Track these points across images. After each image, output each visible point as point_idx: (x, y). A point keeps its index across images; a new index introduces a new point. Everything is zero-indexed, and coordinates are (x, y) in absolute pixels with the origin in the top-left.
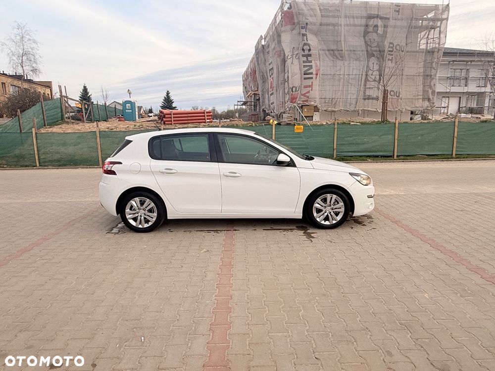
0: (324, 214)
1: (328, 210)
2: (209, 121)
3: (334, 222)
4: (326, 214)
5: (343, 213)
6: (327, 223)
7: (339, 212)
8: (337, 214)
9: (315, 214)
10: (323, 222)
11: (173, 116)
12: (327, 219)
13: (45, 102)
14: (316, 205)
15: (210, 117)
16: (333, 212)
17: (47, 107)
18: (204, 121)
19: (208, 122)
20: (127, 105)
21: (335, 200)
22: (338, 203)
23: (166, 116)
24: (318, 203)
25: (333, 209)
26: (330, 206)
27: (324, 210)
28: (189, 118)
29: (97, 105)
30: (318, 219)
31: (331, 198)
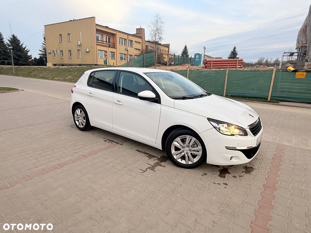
0: (181, 152)
1: (186, 151)
2: (239, 66)
3: (190, 163)
4: (184, 153)
5: (200, 157)
6: (183, 162)
7: (197, 155)
8: (194, 156)
9: (173, 151)
10: (179, 160)
11: (212, 63)
12: (183, 158)
13: (146, 55)
14: (175, 143)
15: (241, 64)
16: (191, 154)
17: (146, 57)
18: (235, 66)
19: (238, 68)
20: (197, 56)
21: (195, 142)
22: (198, 146)
23: (208, 63)
24: (177, 142)
25: (191, 151)
26: (189, 147)
27: (182, 149)
28: (224, 64)
29: (179, 56)
30: (175, 157)
31: (191, 140)
